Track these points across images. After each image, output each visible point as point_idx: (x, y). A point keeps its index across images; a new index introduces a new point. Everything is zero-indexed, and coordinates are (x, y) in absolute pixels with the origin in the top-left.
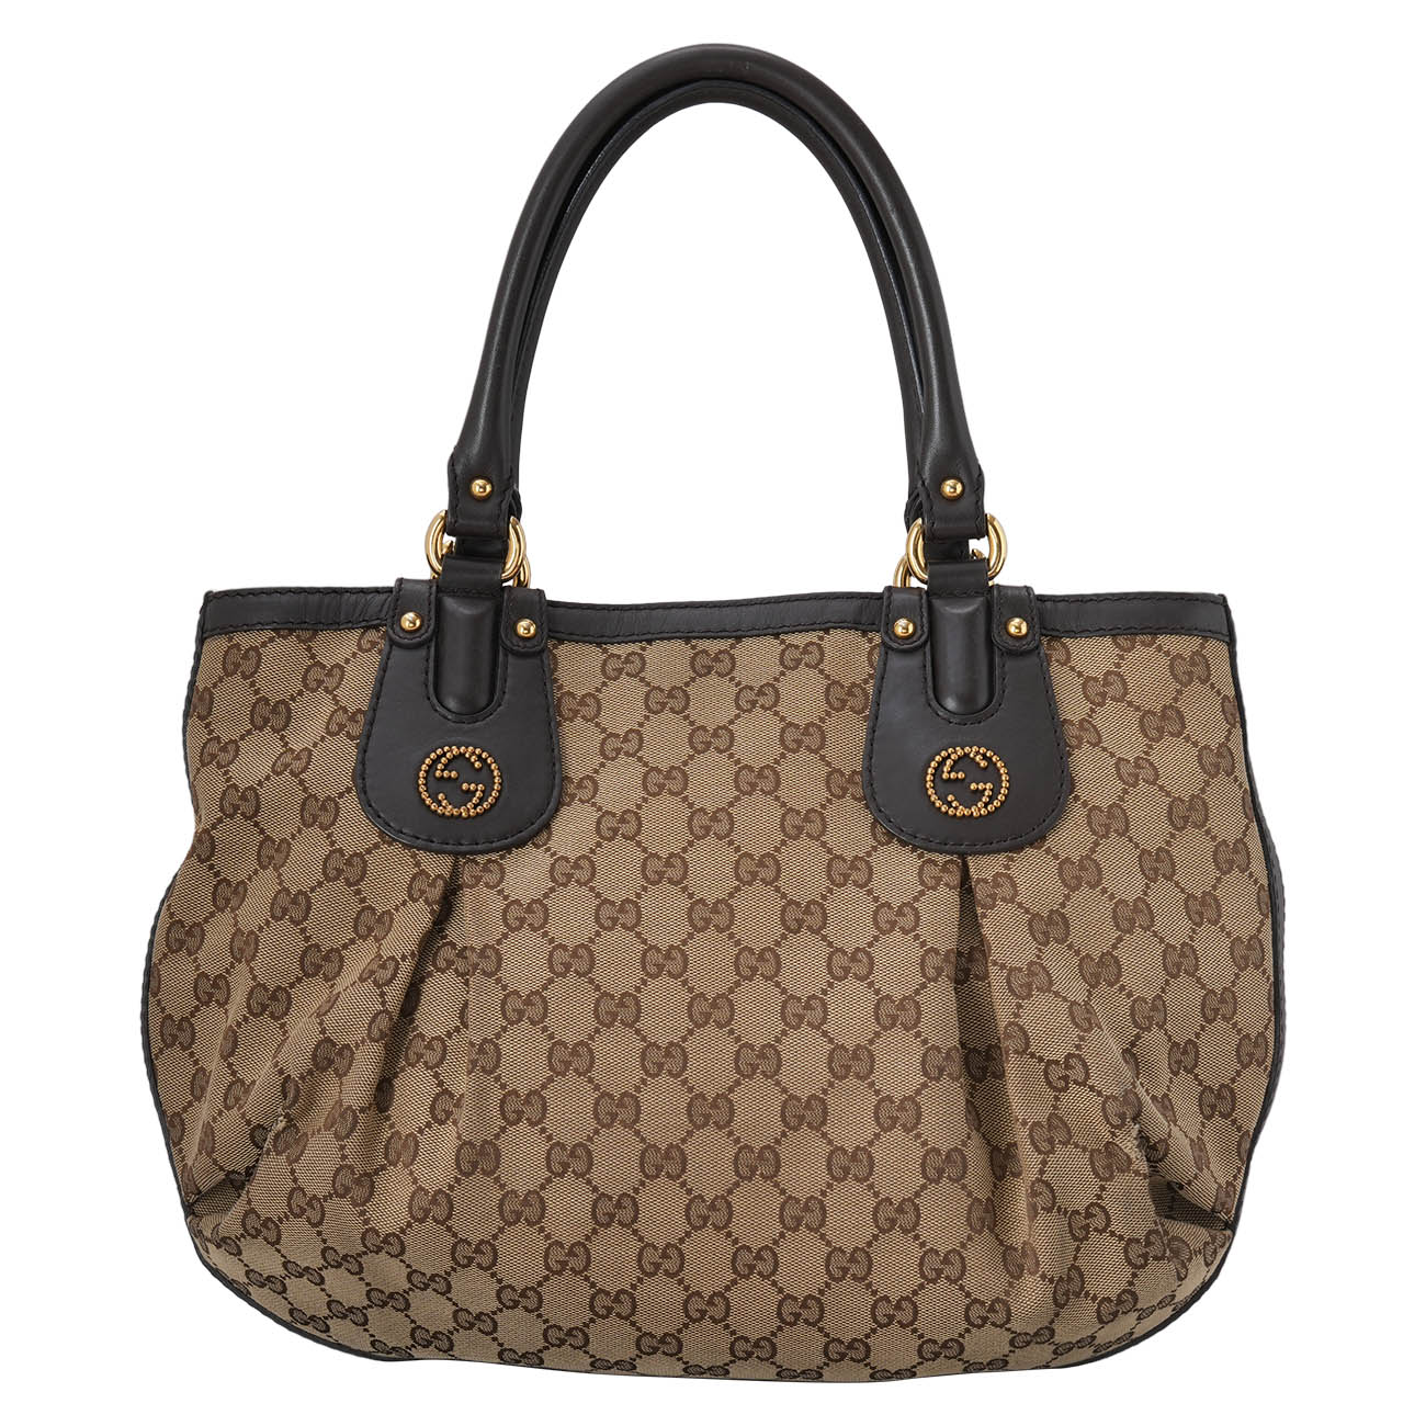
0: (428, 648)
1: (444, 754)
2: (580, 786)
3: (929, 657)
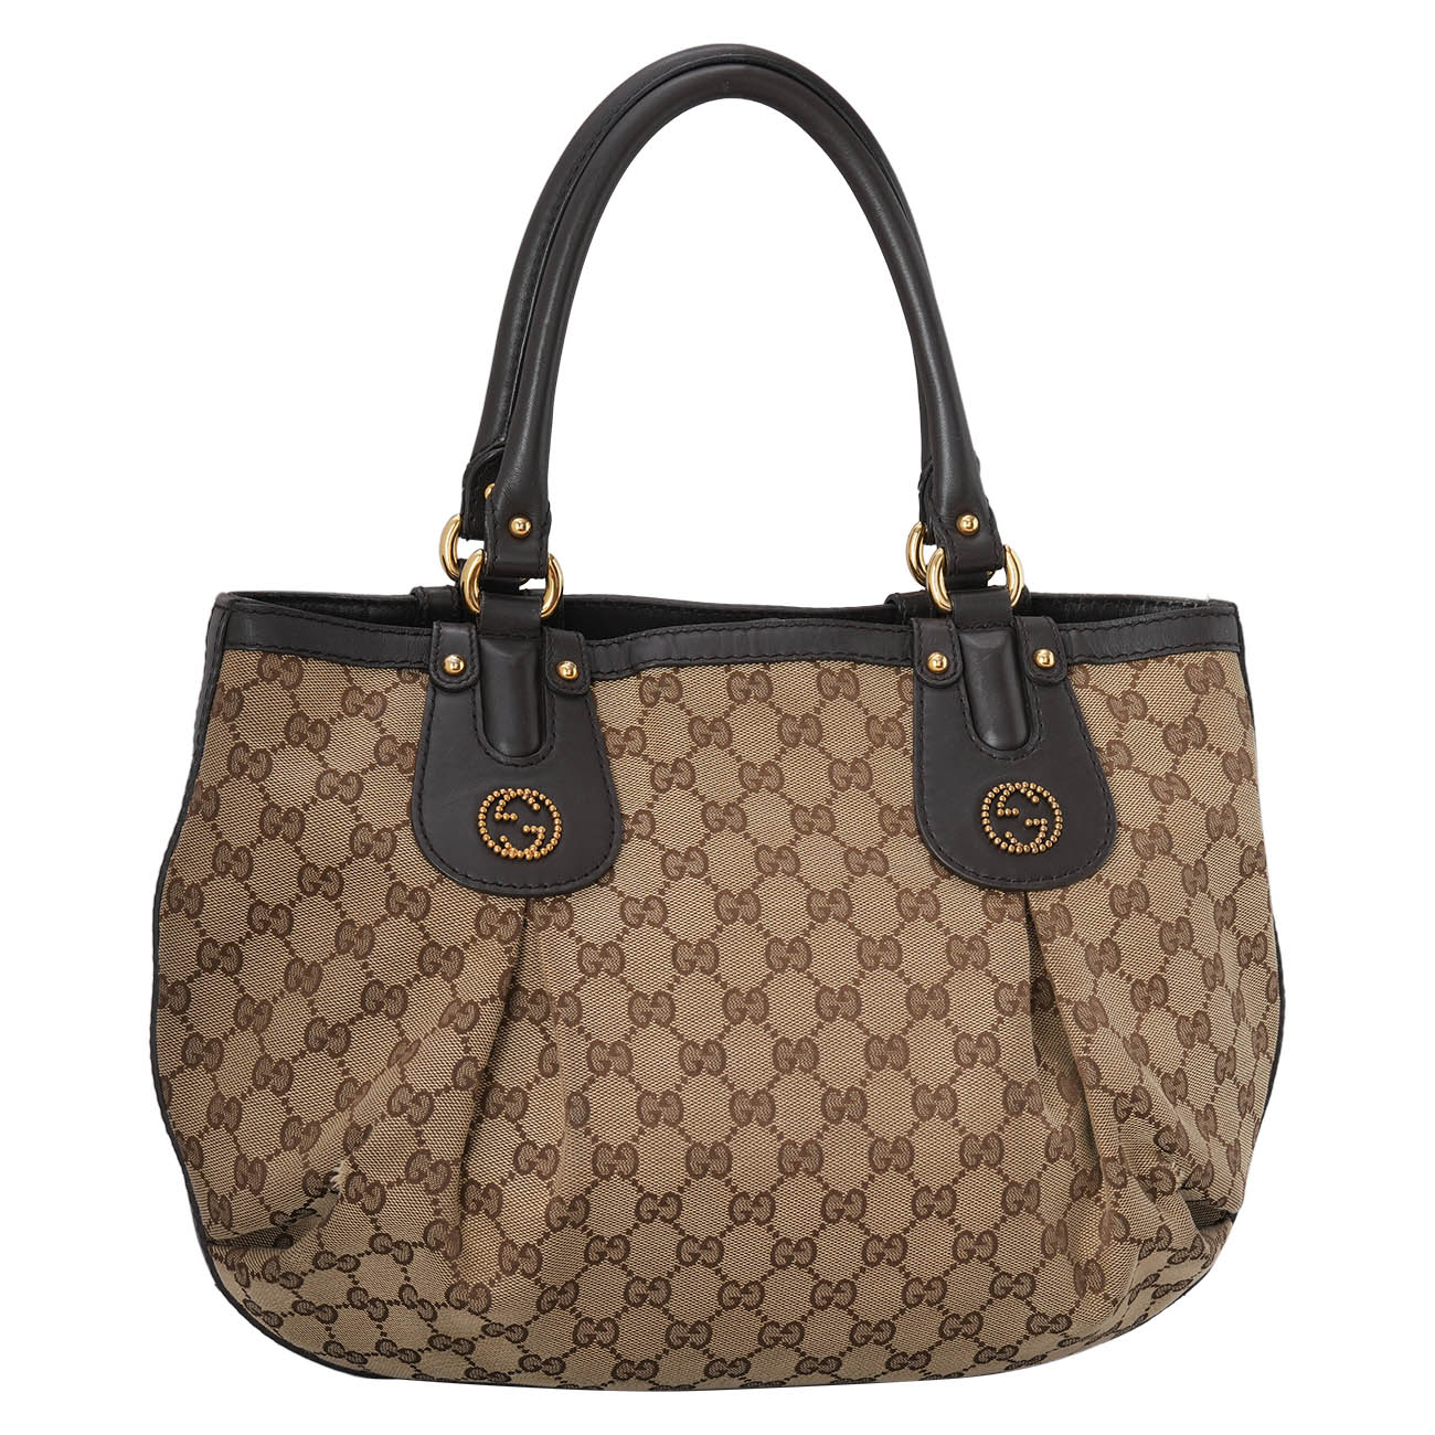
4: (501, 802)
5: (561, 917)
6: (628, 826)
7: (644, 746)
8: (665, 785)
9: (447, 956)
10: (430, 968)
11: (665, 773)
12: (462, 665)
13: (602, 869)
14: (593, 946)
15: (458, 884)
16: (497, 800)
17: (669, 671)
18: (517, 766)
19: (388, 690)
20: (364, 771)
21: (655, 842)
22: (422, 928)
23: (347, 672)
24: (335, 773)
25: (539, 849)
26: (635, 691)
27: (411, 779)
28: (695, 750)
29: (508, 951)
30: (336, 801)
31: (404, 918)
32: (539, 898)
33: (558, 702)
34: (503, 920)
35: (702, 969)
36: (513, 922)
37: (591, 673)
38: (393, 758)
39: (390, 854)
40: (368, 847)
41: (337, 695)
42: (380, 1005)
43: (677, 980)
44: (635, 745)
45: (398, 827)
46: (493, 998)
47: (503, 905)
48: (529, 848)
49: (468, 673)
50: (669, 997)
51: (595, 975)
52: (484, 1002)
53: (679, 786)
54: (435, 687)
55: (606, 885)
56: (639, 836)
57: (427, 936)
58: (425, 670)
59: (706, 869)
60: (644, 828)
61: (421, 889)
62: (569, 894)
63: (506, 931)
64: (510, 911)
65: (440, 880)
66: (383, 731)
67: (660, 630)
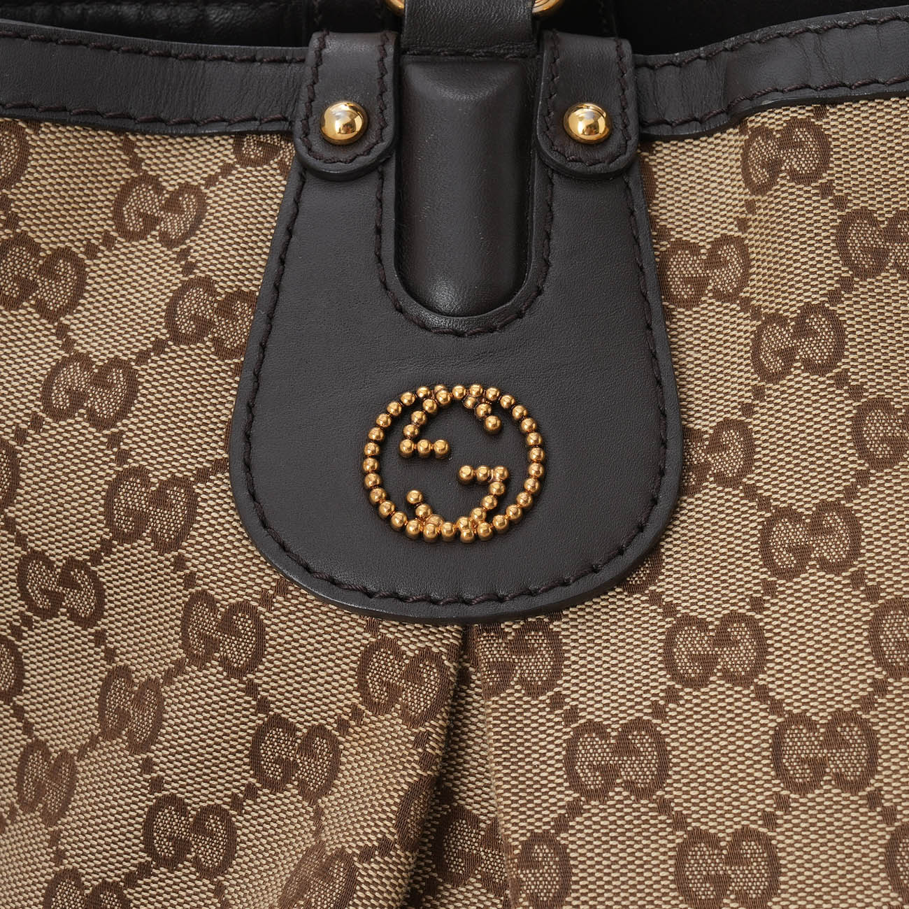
0: (382, 177)
1: (418, 404)
2: (716, 445)
4: (417, 416)
5: (536, 665)
6: (698, 455)
7: (744, 280)
8: (779, 364)
9: (306, 748)
10: (275, 772)
11: (780, 337)
12: (359, 123)
13: (631, 555)
14: (599, 729)
15: (318, 598)
16: (407, 411)
17: (803, 113)
18: (459, 334)
19: (211, 181)
20: (143, 357)
21: (751, 492)
22: (251, 689)
23: (128, 147)
24: (85, 361)
25: (489, 516)
26: (733, 159)
27: (238, 370)
28: (847, 284)
29: (421, 740)
30: (79, 422)
31: (214, 668)
32: (491, 623)
33: (563, 192)
34: (412, 674)
35: (840, 779)
36: (431, 677)
37: (642, 124)
38: (204, 326)
39: (183, 534)
40: (141, 519)
41: (105, 197)
42: (182, 847)
43: (783, 803)
44: (723, 278)
45: (203, 476)
46: (385, 847)
47: (411, 640)
48: (468, 515)
49: (372, 139)
50: (766, 843)
51: (601, 794)
52: (366, 855)
53: (809, 366)
54: (305, 173)
55: (639, 589)
56: (721, 479)
57: (263, 706)
58: (287, 136)
59: (855, 552)
60: (729, 461)
61: (244, 607)
62: (555, 612)
63: (419, 698)
64: (426, 654)
65: (281, 589)
66: (189, 268)
67: (793, 26)
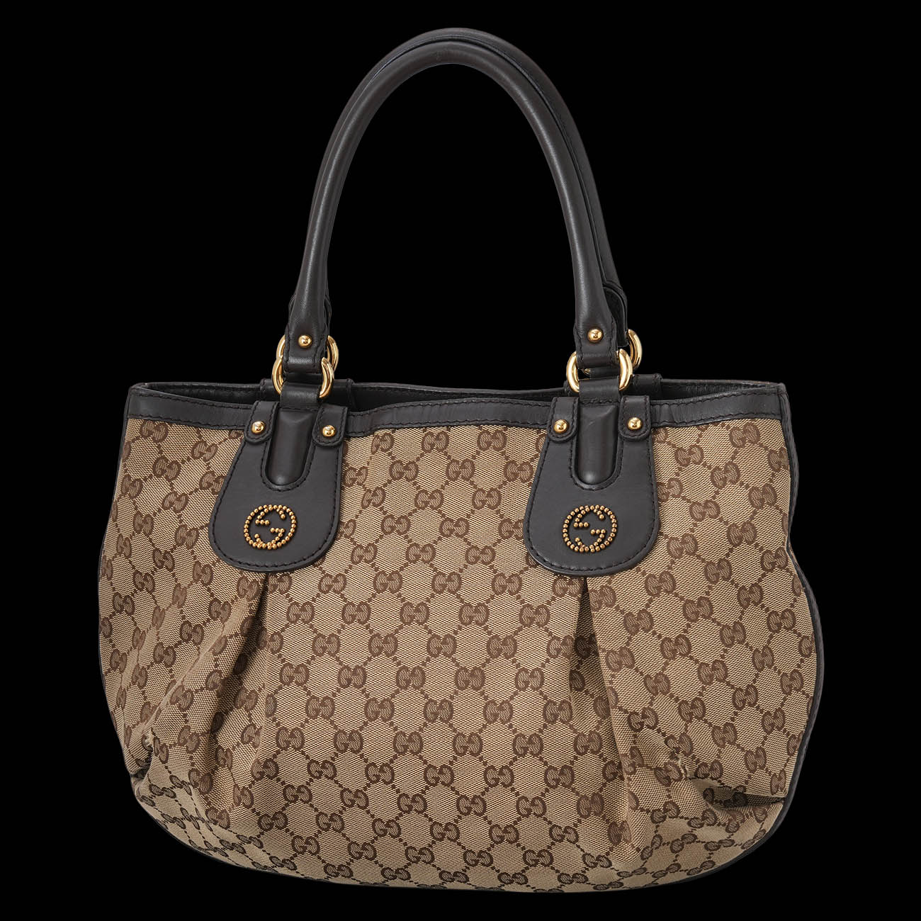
3: (574, 446)
